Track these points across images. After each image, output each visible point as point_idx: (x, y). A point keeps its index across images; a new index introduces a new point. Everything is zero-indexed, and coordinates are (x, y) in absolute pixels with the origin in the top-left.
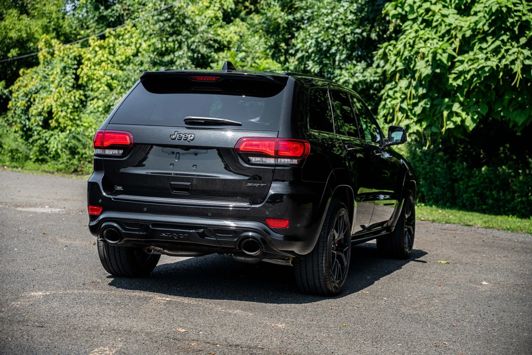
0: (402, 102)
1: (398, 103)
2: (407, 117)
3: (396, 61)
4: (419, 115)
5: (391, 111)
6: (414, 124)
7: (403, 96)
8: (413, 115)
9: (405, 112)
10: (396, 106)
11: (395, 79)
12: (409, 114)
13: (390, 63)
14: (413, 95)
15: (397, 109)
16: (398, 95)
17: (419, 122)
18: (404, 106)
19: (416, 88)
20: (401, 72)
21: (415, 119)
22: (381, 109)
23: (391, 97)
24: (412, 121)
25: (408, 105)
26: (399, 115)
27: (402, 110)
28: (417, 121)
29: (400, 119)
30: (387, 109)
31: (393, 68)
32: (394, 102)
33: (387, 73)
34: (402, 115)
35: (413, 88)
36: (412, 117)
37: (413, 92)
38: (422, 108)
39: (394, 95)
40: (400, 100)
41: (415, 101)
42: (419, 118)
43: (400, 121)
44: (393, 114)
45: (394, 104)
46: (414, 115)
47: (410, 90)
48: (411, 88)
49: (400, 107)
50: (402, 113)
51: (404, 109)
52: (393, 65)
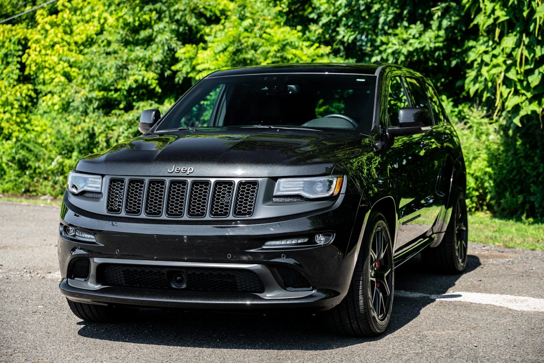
0: (508, 70)
1: (501, 73)
2: (516, 93)
3: (493, 11)
4: (535, 87)
5: (490, 84)
6: (527, 102)
7: (509, 62)
8: (524, 88)
9: (513, 85)
10: (498, 76)
11: (494, 37)
12: (519, 87)
13: (485, 13)
14: (526, 57)
15: (499, 81)
16: (500, 60)
17: (536, 98)
18: (512, 75)
19: (530, 48)
20: (503, 26)
21: (529, 95)
22: (469, 84)
23: (487, 65)
24: (524, 98)
25: (517, 73)
26: (503, 90)
27: (507, 82)
28: (532, 98)
29: (505, 96)
30: (481, 82)
31: (491, 21)
32: (494, 71)
33: (481, 28)
34: (508, 90)
35: (524, 48)
36: (523, 91)
37: (526, 53)
38: (540, 77)
39: (491, 61)
40: (504, 67)
41: (528, 67)
42: (536, 92)
43: (506, 99)
44: (494, 90)
45: (494, 74)
46: (528, 88)
47: (520, 50)
48: (522, 46)
49: (505, 78)
50: (507, 87)
51: (511, 80)
52: (489, 17)
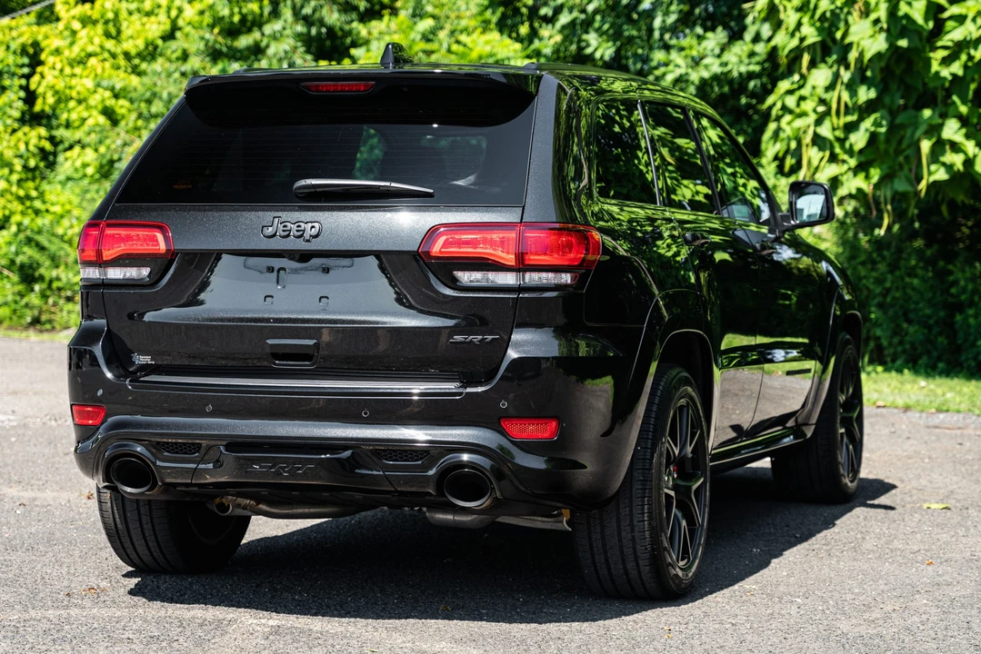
0: (819, 122)
1: (809, 126)
2: (833, 158)
3: (799, 24)
4: (861, 151)
5: (793, 145)
6: (850, 174)
7: (821, 109)
8: (846, 152)
9: (828, 145)
10: (805, 132)
11: (800, 68)
12: (838, 150)
13: (787, 29)
14: (846, 105)
15: (808, 139)
16: (808, 106)
17: (862, 168)
18: (825, 131)
19: (851, 87)
20: (815, 50)
21: (853, 162)
22: (767, 142)
23: (791, 112)
24: (845, 167)
25: (834, 129)
26: (813, 154)
27: (818, 141)
28: (857, 167)
29: (815, 163)
30: (783, 140)
31: (795, 42)
32: (799, 123)
33: (780, 52)
34: (821, 154)
35: (844, 87)
36: (846, 157)
37: (846, 96)
38: (867, 135)
39: (798, 105)
40: (813, 117)
41: (850, 118)
42: (863, 159)
43: (817, 168)
44: (798, 154)
45: (799, 129)
46: (850, 152)
47: (836, 94)
48: (838, 87)
49: (816, 135)
50: (821, 149)
51: (824, 139)
52: (793, 35)
